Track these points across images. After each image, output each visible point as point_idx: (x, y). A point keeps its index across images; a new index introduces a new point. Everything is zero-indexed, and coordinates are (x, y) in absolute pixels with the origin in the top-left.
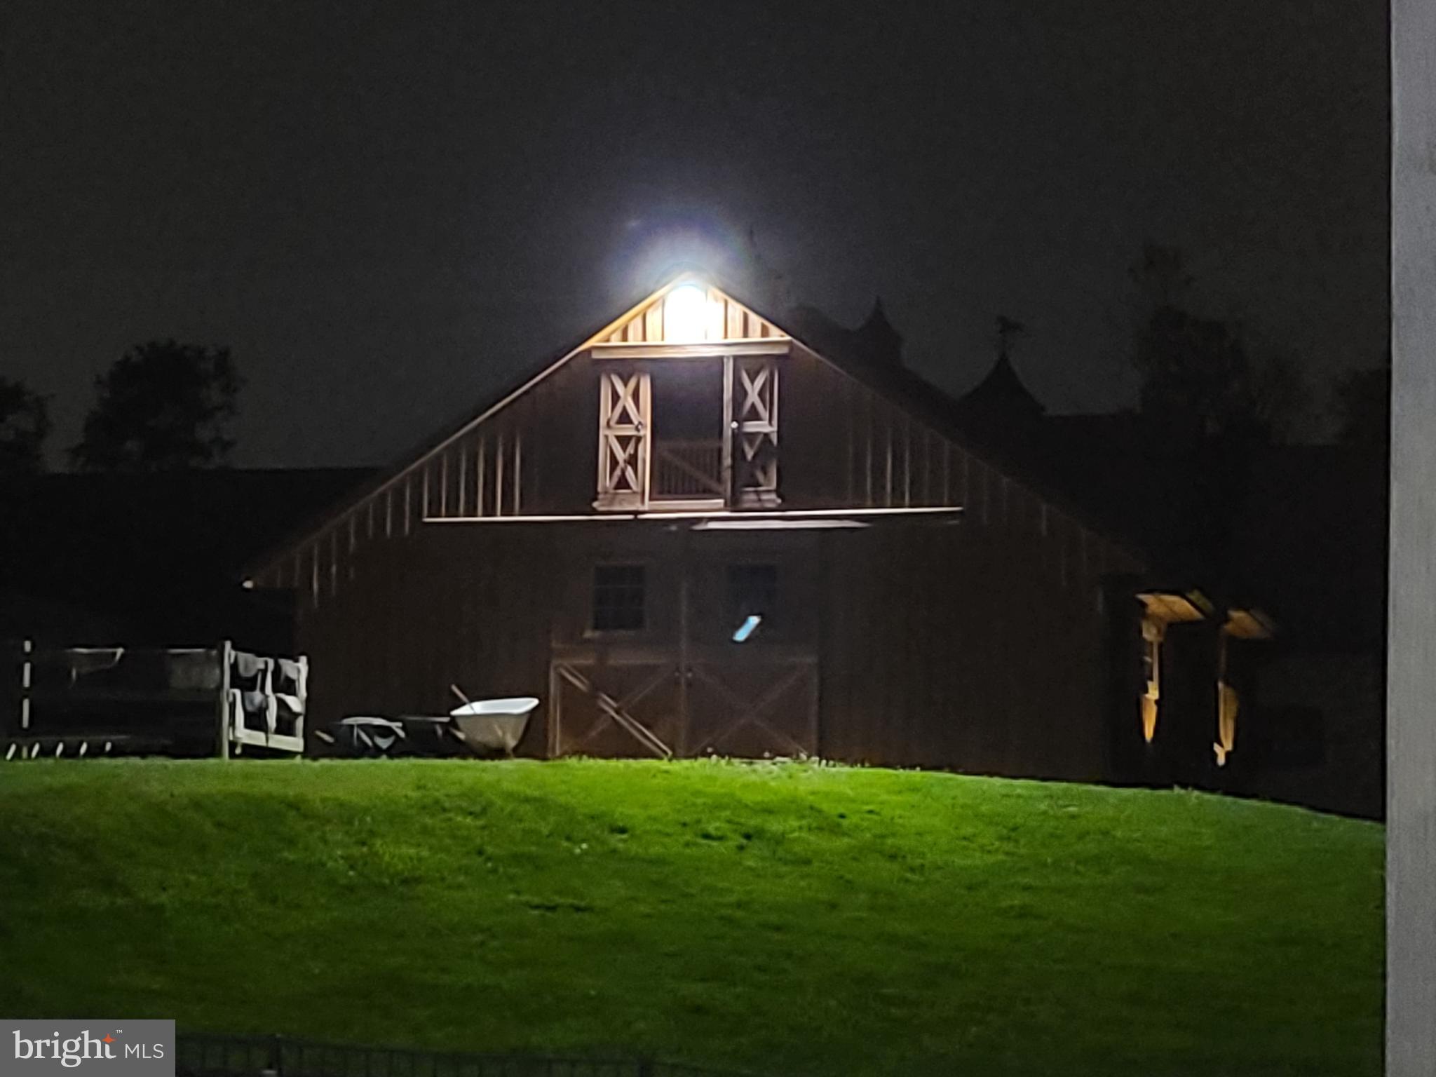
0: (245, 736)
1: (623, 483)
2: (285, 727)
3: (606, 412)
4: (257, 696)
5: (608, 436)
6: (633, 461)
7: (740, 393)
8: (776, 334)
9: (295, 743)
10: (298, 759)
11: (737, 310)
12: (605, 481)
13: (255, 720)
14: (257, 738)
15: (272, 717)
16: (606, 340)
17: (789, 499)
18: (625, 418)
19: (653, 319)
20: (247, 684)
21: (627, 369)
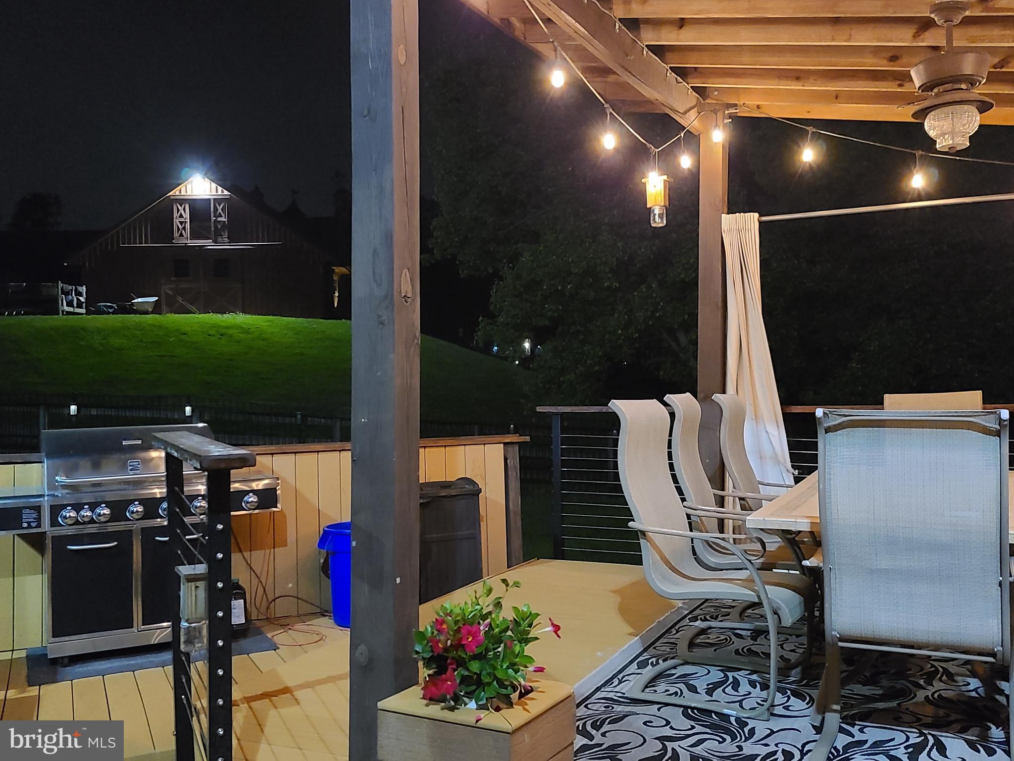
0: (66, 308)
1: (181, 235)
2: (80, 305)
3: (175, 214)
4: (70, 297)
5: (176, 221)
6: (184, 228)
7: (216, 209)
8: (226, 192)
9: (83, 311)
10: (84, 315)
11: (214, 185)
12: (176, 235)
13: (70, 304)
14: (71, 309)
15: (75, 304)
16: (175, 193)
17: (232, 240)
18: (181, 216)
19: (189, 187)
20: (67, 294)
21: (182, 202)
